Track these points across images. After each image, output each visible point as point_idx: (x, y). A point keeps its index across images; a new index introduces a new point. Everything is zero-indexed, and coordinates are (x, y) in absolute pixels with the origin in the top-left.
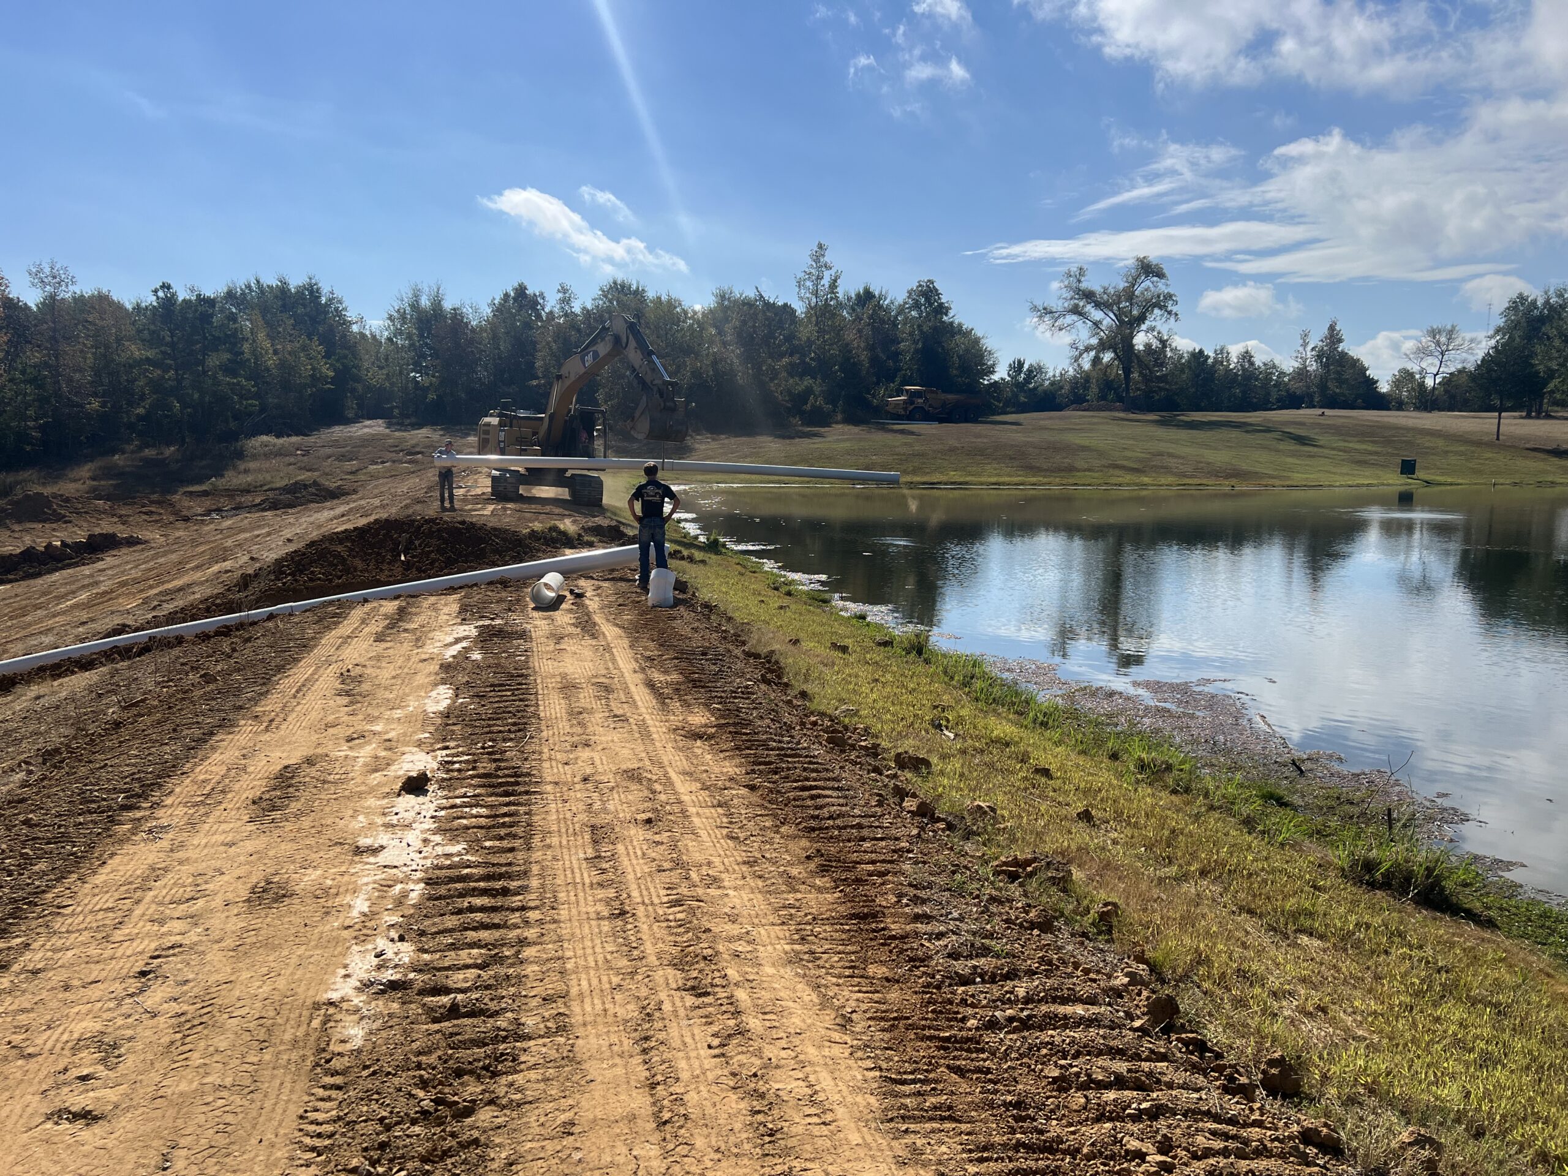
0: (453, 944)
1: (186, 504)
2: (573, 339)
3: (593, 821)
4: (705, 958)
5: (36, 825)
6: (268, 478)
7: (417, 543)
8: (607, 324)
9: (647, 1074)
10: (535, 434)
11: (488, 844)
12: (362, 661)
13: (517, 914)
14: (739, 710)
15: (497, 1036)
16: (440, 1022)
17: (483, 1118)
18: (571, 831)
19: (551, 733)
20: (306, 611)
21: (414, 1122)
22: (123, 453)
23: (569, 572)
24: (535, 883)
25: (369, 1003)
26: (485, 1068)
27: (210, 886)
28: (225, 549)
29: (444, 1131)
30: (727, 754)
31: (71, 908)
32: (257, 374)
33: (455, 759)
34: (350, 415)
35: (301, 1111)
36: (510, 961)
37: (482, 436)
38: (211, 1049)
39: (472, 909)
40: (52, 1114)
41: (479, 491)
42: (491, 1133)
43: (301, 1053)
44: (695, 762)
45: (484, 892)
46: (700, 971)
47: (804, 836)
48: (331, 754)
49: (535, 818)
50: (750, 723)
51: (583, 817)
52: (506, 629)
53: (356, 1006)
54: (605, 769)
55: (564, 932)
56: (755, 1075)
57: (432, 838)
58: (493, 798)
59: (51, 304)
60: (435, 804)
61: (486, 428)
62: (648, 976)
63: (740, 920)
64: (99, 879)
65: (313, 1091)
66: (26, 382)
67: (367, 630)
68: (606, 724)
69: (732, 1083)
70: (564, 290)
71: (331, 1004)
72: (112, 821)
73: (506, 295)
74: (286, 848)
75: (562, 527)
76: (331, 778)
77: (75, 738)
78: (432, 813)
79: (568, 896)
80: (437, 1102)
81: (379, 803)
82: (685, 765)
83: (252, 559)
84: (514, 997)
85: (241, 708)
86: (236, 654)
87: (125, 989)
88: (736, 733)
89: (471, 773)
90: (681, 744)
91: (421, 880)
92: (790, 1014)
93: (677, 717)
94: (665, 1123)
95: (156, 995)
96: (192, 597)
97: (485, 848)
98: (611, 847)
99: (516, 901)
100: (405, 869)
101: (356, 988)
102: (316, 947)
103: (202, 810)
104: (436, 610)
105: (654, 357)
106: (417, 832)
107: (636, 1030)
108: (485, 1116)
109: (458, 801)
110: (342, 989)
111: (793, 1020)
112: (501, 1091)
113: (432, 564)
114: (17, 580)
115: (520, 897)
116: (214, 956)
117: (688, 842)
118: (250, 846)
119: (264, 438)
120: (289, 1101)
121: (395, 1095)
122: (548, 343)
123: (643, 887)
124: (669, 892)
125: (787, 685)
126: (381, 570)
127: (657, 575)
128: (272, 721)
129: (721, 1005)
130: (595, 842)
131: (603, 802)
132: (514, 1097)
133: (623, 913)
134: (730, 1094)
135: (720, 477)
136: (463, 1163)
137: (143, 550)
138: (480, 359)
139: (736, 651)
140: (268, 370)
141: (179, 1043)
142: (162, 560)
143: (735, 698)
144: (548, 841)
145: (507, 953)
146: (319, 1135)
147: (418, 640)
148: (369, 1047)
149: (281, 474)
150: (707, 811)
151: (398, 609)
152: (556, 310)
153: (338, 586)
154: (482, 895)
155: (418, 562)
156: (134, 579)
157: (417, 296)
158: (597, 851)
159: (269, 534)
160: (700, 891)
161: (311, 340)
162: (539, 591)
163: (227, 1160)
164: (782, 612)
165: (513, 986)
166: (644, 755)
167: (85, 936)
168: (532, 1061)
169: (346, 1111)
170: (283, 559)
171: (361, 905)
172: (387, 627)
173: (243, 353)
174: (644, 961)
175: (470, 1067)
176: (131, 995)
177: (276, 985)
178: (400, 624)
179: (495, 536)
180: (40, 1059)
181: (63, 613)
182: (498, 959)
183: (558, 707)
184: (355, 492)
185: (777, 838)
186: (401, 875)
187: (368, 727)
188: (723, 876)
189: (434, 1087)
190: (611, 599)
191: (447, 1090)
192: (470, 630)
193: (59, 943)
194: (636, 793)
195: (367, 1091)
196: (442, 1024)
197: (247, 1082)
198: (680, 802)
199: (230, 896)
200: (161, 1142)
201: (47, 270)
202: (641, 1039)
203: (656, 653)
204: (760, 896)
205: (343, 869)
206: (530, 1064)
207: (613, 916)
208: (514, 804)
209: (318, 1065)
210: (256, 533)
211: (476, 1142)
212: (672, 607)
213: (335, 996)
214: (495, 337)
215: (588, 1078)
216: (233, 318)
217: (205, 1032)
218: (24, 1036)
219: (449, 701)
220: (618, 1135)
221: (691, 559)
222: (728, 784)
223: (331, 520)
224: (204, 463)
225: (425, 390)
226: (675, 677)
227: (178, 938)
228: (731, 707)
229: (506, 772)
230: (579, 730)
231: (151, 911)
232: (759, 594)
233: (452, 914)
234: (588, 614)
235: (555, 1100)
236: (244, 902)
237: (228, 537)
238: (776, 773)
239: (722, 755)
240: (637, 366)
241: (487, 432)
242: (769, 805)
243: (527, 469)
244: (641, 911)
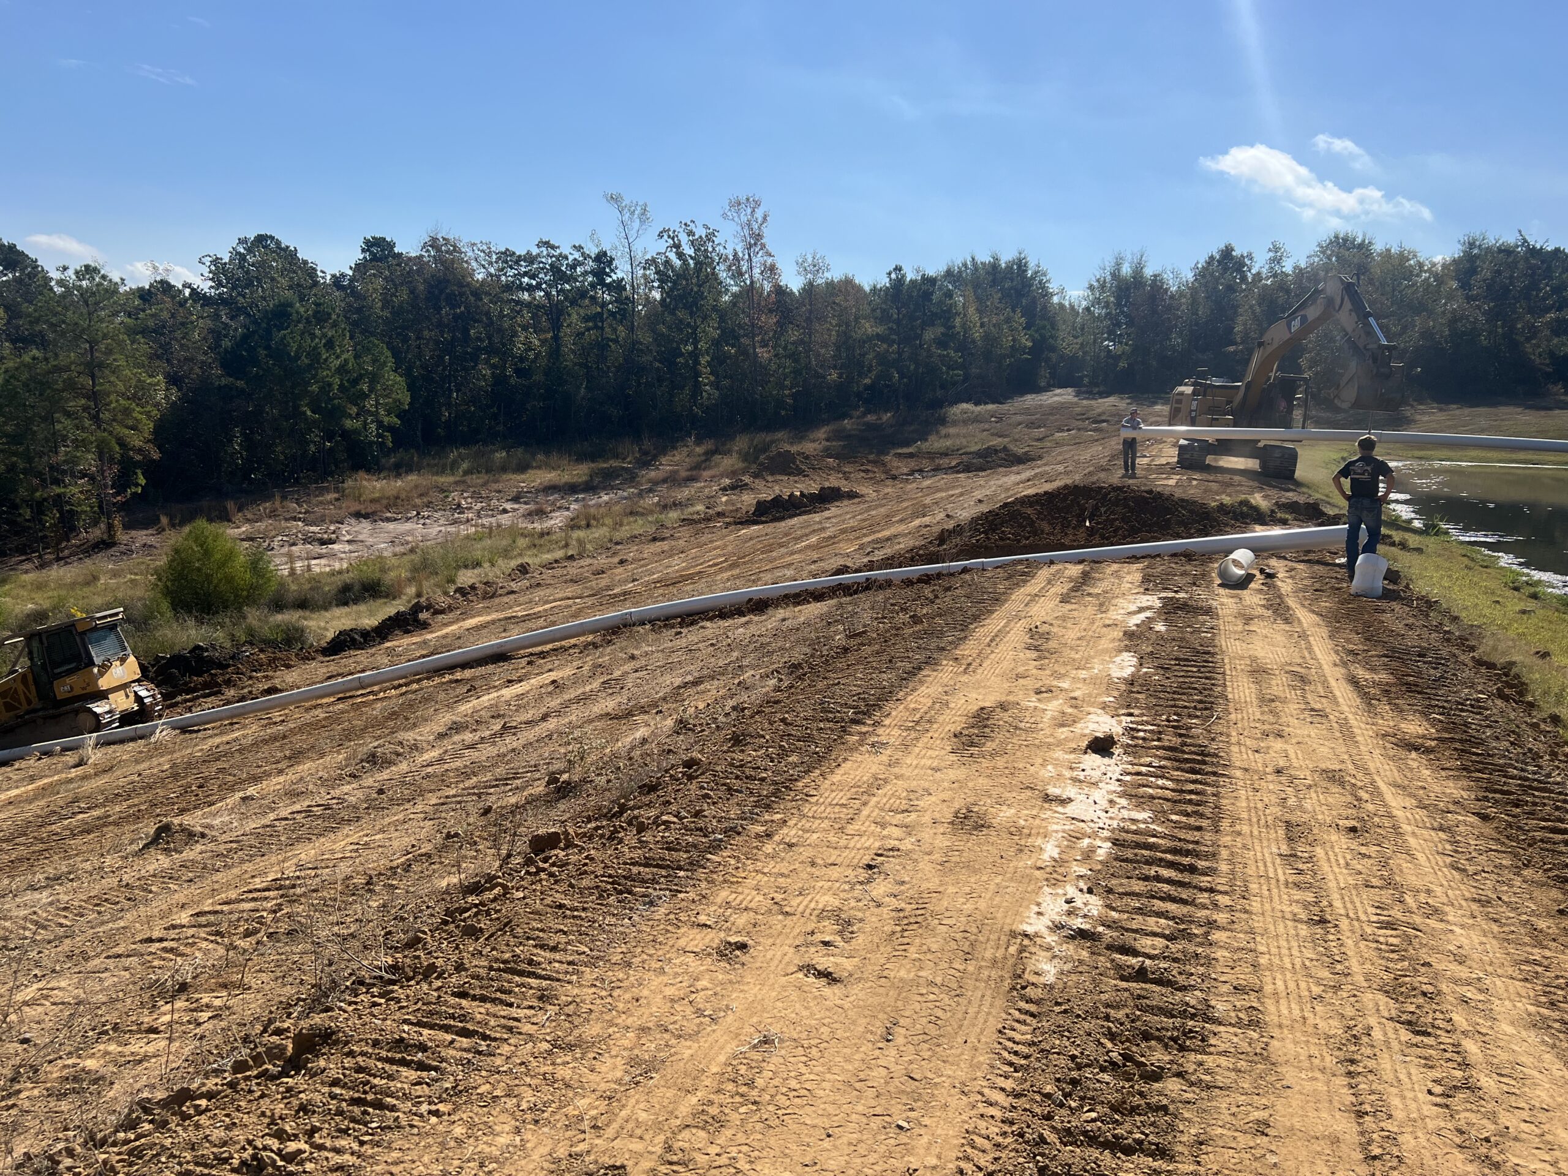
0: (1140, 909)
1: (895, 464)
2: (1280, 301)
3: (1287, 817)
4: (1424, 994)
5: (791, 724)
6: (965, 443)
7: (1103, 510)
8: (1321, 286)
9: (1354, 1099)
10: (1228, 403)
11: (1174, 817)
12: (1048, 619)
13: (1206, 895)
14: (1466, 725)
15: (1185, 1011)
16: (1128, 981)
17: (1171, 1087)
18: (1262, 822)
19: (1239, 716)
20: (997, 568)
21: (1103, 1069)
22: (851, 418)
23: (1260, 550)
24: (1224, 867)
25: (1061, 945)
26: (1174, 1039)
27: (921, 803)
28: (925, 506)
29: (1132, 1087)
30: (1451, 773)
31: (815, 798)
32: (964, 346)
33: (1140, 727)
34: (1043, 384)
35: (1000, 1026)
36: (1198, 940)
37: (1175, 405)
38: (925, 947)
39: (1158, 879)
40: (803, 967)
41: (1163, 461)
42: (1180, 1105)
43: (1000, 973)
44: (1409, 775)
45: (1171, 865)
46: (1418, 1007)
47: (1554, 886)
48: (1022, 703)
49: (1224, 802)
50: (1481, 743)
51: (1276, 810)
52: (1190, 603)
53: (1049, 944)
54: (1301, 765)
55: (1256, 925)
56: (1487, 1140)
57: (1118, 800)
58: (1179, 773)
59: (809, 289)
60: (1121, 767)
61: (1179, 397)
62: (1355, 996)
63: (1468, 963)
64: (836, 778)
65: (1010, 1011)
66: (785, 357)
67: (1053, 590)
68: (1302, 717)
69: (1458, 1141)
70: (1276, 249)
71: (1026, 935)
72: (844, 730)
73: (1212, 258)
74: (983, 782)
75: (1253, 501)
76: (1022, 725)
77: (812, 656)
78: (1116, 776)
79: (1260, 889)
80: (1127, 1057)
81: (1066, 756)
82: (1398, 778)
83: (948, 516)
84: (1204, 977)
85: (943, 649)
86: (938, 601)
87: (856, 876)
88: (1462, 751)
89: (1156, 743)
90: (1391, 753)
91: (1108, 839)
92: (1535, 1084)
93: (1387, 719)
94: (1375, 1158)
95: (880, 888)
96: (897, 547)
97: (1172, 821)
98: (1309, 848)
99: (1204, 881)
100: (1092, 825)
101: (1048, 927)
102: (1011, 880)
103: (913, 735)
104: (1119, 578)
105: (1371, 319)
106: (1104, 792)
107: (1340, 1049)
108: (1172, 1086)
109: (1144, 769)
110: (1035, 925)
111: (1538, 1092)
112: (1191, 1068)
113: (1115, 531)
114: (766, 522)
115: (1209, 879)
116: (924, 865)
117: (1399, 861)
118: (952, 774)
119: (964, 406)
120: (988, 1014)
121: (1085, 1038)
122: (1251, 307)
123: (1347, 899)
124: (1378, 911)
125: (1531, 705)
126: (1066, 534)
127: (1365, 561)
128: (969, 664)
129: (1445, 1050)
130: (1290, 839)
131: (1300, 800)
132: (1203, 1077)
133: (1323, 921)
134: (1455, 1151)
135: (1446, 453)
136: (1153, 1124)
137: (859, 503)
138: (1176, 326)
139: (1462, 657)
140: (974, 341)
141: (899, 935)
142: (873, 513)
143: (1462, 710)
144: (1238, 827)
145: (1196, 932)
146: (1016, 1053)
147: (1101, 605)
148: (1061, 986)
149: (975, 440)
150: (1424, 832)
151: (1082, 573)
152: (1264, 271)
153: (1025, 546)
154: (1169, 867)
155: (1102, 529)
156: (852, 527)
157: (1118, 265)
158: (1292, 849)
159: (962, 494)
160: (1418, 920)
161: (1014, 311)
162: (1226, 568)
163: (938, 1049)
164: (1525, 617)
165: (1202, 965)
166: (1346, 757)
167: (826, 824)
168: (1223, 1047)
169: (1040, 1039)
170: (979, 518)
171: (1051, 850)
172: (1072, 590)
173: (954, 327)
174: (1349, 978)
175: (1157, 1033)
176: (861, 883)
177: (978, 905)
178: (1084, 587)
179: (1182, 507)
180: (795, 918)
181: (800, 551)
182: (1189, 937)
183: (1247, 691)
184: (1040, 458)
185: (1517, 882)
186: (1089, 831)
187: (1055, 683)
188: (1447, 909)
189: (1122, 1043)
190: (1305, 582)
191: (1134, 1049)
192: (1153, 601)
193: (808, 825)
194: (1337, 797)
195: (1059, 1026)
196: (1130, 984)
197: (955, 986)
198: (1391, 816)
199: (937, 815)
200: (886, 1016)
201: (810, 260)
202: (1347, 1061)
203: (1361, 647)
204: (1494, 942)
205: (1034, 812)
206: (1220, 1049)
207: (1310, 922)
208: (1201, 783)
209: (1014, 988)
210: (951, 493)
211: (1165, 1108)
212: (1379, 598)
213: (1030, 930)
214: (1194, 301)
215: (1284, 1082)
216: (949, 295)
217: (920, 931)
218: (783, 896)
219: (1133, 669)
220: (1318, 1153)
221: (1403, 546)
222: (1452, 808)
223: (1018, 484)
224: (912, 428)
225: (1117, 358)
226: (1383, 676)
227: (896, 842)
228: (1458, 720)
229: (1193, 749)
230: (1272, 719)
231: (874, 814)
232: (1493, 593)
233: (1139, 879)
234: (1280, 596)
235: (1247, 1094)
236: (949, 823)
237: (928, 495)
238: (1517, 806)
239: (1443, 773)
240: (1349, 329)
241: (1179, 402)
242: (1507, 841)
243: (1217, 440)
244: (1344, 924)
